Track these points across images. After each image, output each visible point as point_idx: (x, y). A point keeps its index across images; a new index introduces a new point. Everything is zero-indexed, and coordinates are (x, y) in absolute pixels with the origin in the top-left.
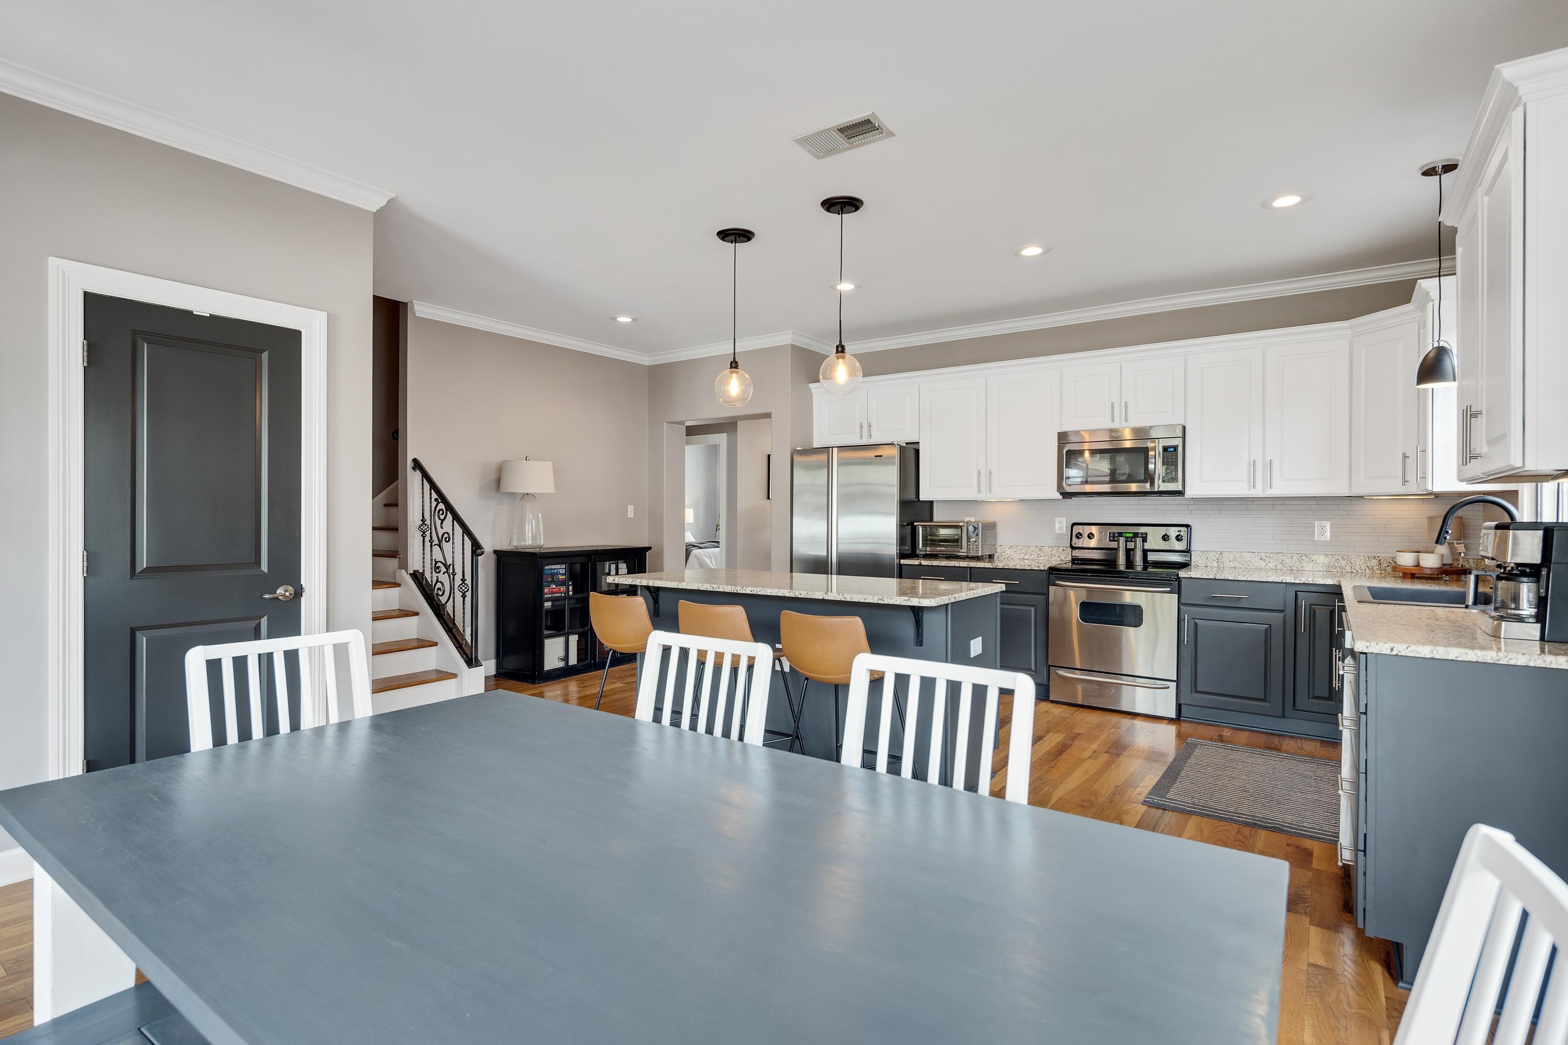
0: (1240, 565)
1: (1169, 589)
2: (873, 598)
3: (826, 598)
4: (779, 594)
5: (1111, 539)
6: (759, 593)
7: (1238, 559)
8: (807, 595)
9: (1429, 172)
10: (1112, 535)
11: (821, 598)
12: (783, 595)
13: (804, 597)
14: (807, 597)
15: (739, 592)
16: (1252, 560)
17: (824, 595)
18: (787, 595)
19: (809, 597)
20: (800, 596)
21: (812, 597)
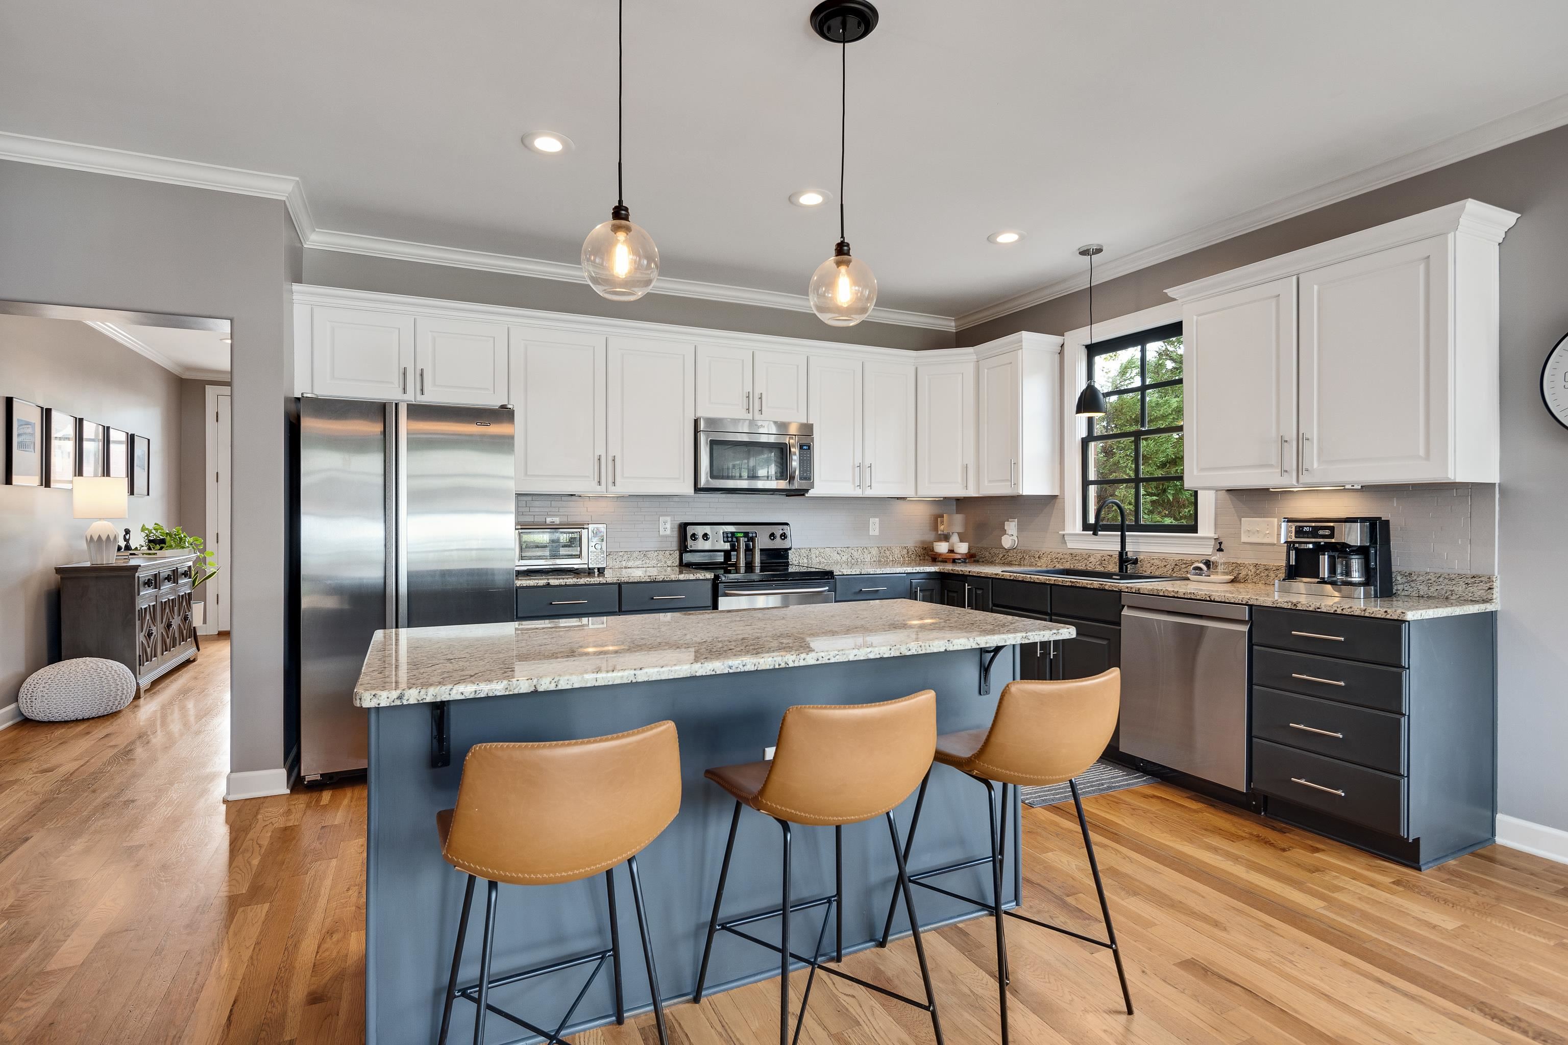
0: (824, 560)
1: (827, 588)
2: (1015, 638)
3: (951, 648)
4: (872, 656)
5: (725, 539)
6: (832, 661)
7: (822, 554)
8: (919, 649)
9: (1084, 253)
10: (725, 535)
11: (942, 650)
12: (878, 656)
13: (916, 653)
14: (921, 652)
15: (791, 665)
16: (831, 554)
17: (947, 645)
18: (885, 656)
19: (923, 652)
20: (909, 653)
21: (928, 651)
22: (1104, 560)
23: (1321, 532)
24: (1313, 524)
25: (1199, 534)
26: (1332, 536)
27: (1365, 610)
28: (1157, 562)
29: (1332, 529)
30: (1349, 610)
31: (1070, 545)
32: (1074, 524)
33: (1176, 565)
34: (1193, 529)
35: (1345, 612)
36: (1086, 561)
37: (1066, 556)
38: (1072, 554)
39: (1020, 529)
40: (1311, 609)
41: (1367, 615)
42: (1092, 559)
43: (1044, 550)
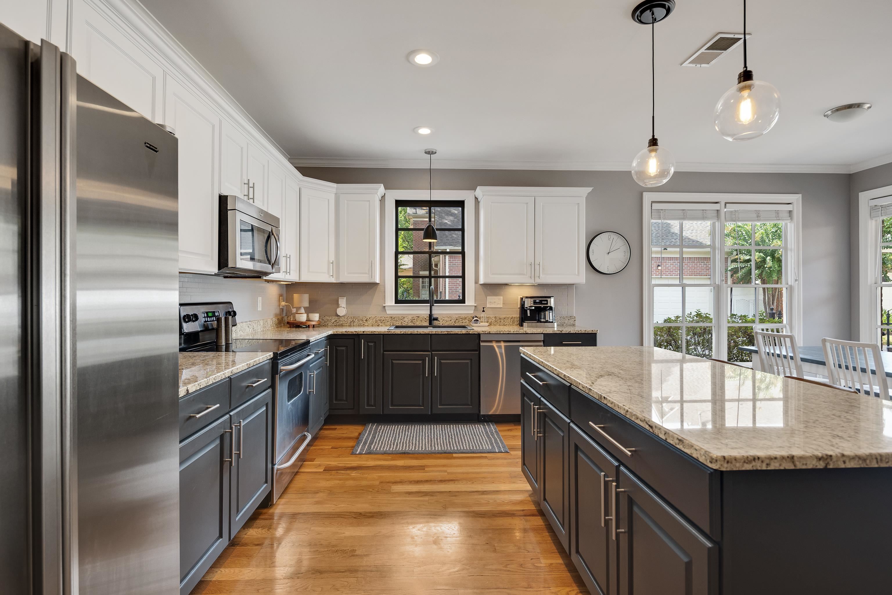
22: (414, 319)
23: (543, 302)
24: (540, 299)
25: (467, 304)
26: (547, 304)
27: (586, 331)
28: (446, 319)
29: (547, 301)
30: (580, 331)
31: (388, 312)
32: (390, 300)
33: (457, 319)
34: (463, 301)
35: (579, 332)
36: (401, 321)
37: (387, 318)
38: (391, 317)
39: (348, 303)
40: (567, 332)
41: (586, 332)
42: (406, 319)
43: (368, 316)
